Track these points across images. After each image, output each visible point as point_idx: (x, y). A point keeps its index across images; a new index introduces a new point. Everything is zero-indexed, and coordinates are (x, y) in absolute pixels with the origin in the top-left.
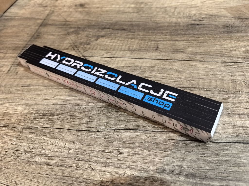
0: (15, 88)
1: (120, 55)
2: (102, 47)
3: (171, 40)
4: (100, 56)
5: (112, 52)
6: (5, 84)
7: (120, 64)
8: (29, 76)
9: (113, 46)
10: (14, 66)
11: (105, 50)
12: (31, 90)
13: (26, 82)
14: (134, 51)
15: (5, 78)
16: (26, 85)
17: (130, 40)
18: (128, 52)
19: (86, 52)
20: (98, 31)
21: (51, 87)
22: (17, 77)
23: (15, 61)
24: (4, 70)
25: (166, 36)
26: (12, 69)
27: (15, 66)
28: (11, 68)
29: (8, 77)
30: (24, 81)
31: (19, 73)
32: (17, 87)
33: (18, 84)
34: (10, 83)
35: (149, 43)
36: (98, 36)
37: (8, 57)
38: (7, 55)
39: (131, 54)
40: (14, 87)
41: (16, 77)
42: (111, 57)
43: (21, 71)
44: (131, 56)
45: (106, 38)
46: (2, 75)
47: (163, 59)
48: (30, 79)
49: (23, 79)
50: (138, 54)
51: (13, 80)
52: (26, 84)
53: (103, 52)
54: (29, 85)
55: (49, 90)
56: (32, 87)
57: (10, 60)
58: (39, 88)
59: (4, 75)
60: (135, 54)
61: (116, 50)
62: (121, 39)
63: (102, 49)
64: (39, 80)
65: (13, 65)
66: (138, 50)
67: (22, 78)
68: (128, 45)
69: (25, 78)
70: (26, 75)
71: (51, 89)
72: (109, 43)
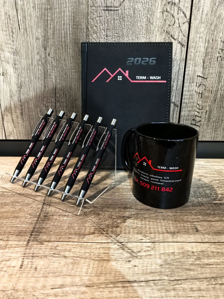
0: (42, 292)
1: (161, 239)
2: (135, 230)
3: (206, 221)
4: (138, 240)
5: (149, 235)
6: (24, 287)
7: (168, 250)
8: (56, 273)
9: (147, 229)
10: (26, 259)
11: (141, 234)
12: (68, 292)
13: (55, 281)
14: (174, 234)
15: (19, 277)
16: (58, 287)
17: (162, 221)
18: (169, 235)
19: (119, 237)
20: (120, 211)
21: (96, 286)
22: (38, 275)
23: (26, 252)
24: (13, 265)
25: (198, 217)
26: (25, 263)
27: (29, 259)
28: (23, 262)
29: (24, 275)
30: (51, 280)
31: (38, 268)
32: (44, 289)
33: (44, 286)
34: (31, 284)
35: (186, 225)
36: (123, 217)
37: (13, 246)
38: (10, 243)
39: (173, 238)
40: (40, 290)
41: (36, 274)
42: (152, 241)
43: (41, 266)
44: (174, 239)
45: (134, 219)
46: (13, 272)
47: (211, 241)
48: (59, 276)
49: (49, 278)
50: (181, 237)
51: (33, 280)
52: (56, 284)
53: (140, 237)
54: (62, 286)
55: (96, 291)
56: (67, 289)
57: (17, 249)
58: (79, 289)
59: (17, 273)
60: (177, 237)
61: (153, 233)
62: (151, 220)
63: (136, 232)
64: (73, 277)
65: (24, 256)
66: (178, 232)
67: (47, 276)
68: (164, 227)
69: (50, 275)
70: (51, 271)
71: (96, 289)
72: (141, 225)
